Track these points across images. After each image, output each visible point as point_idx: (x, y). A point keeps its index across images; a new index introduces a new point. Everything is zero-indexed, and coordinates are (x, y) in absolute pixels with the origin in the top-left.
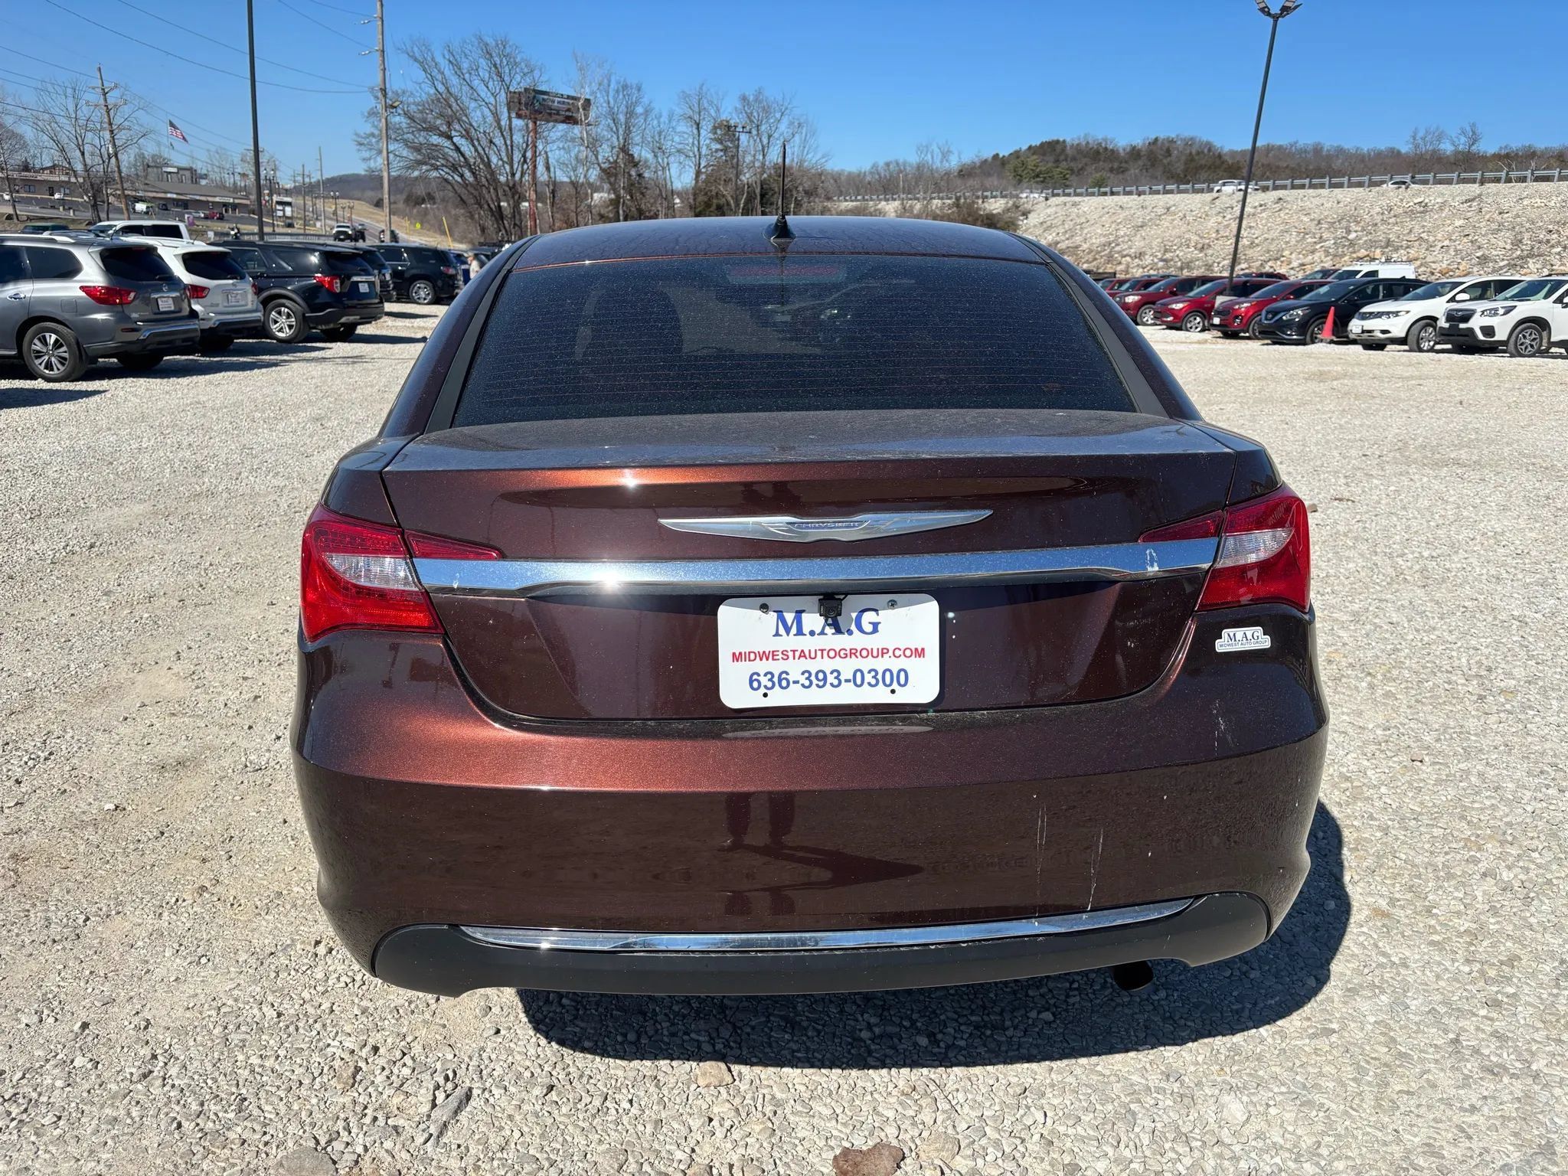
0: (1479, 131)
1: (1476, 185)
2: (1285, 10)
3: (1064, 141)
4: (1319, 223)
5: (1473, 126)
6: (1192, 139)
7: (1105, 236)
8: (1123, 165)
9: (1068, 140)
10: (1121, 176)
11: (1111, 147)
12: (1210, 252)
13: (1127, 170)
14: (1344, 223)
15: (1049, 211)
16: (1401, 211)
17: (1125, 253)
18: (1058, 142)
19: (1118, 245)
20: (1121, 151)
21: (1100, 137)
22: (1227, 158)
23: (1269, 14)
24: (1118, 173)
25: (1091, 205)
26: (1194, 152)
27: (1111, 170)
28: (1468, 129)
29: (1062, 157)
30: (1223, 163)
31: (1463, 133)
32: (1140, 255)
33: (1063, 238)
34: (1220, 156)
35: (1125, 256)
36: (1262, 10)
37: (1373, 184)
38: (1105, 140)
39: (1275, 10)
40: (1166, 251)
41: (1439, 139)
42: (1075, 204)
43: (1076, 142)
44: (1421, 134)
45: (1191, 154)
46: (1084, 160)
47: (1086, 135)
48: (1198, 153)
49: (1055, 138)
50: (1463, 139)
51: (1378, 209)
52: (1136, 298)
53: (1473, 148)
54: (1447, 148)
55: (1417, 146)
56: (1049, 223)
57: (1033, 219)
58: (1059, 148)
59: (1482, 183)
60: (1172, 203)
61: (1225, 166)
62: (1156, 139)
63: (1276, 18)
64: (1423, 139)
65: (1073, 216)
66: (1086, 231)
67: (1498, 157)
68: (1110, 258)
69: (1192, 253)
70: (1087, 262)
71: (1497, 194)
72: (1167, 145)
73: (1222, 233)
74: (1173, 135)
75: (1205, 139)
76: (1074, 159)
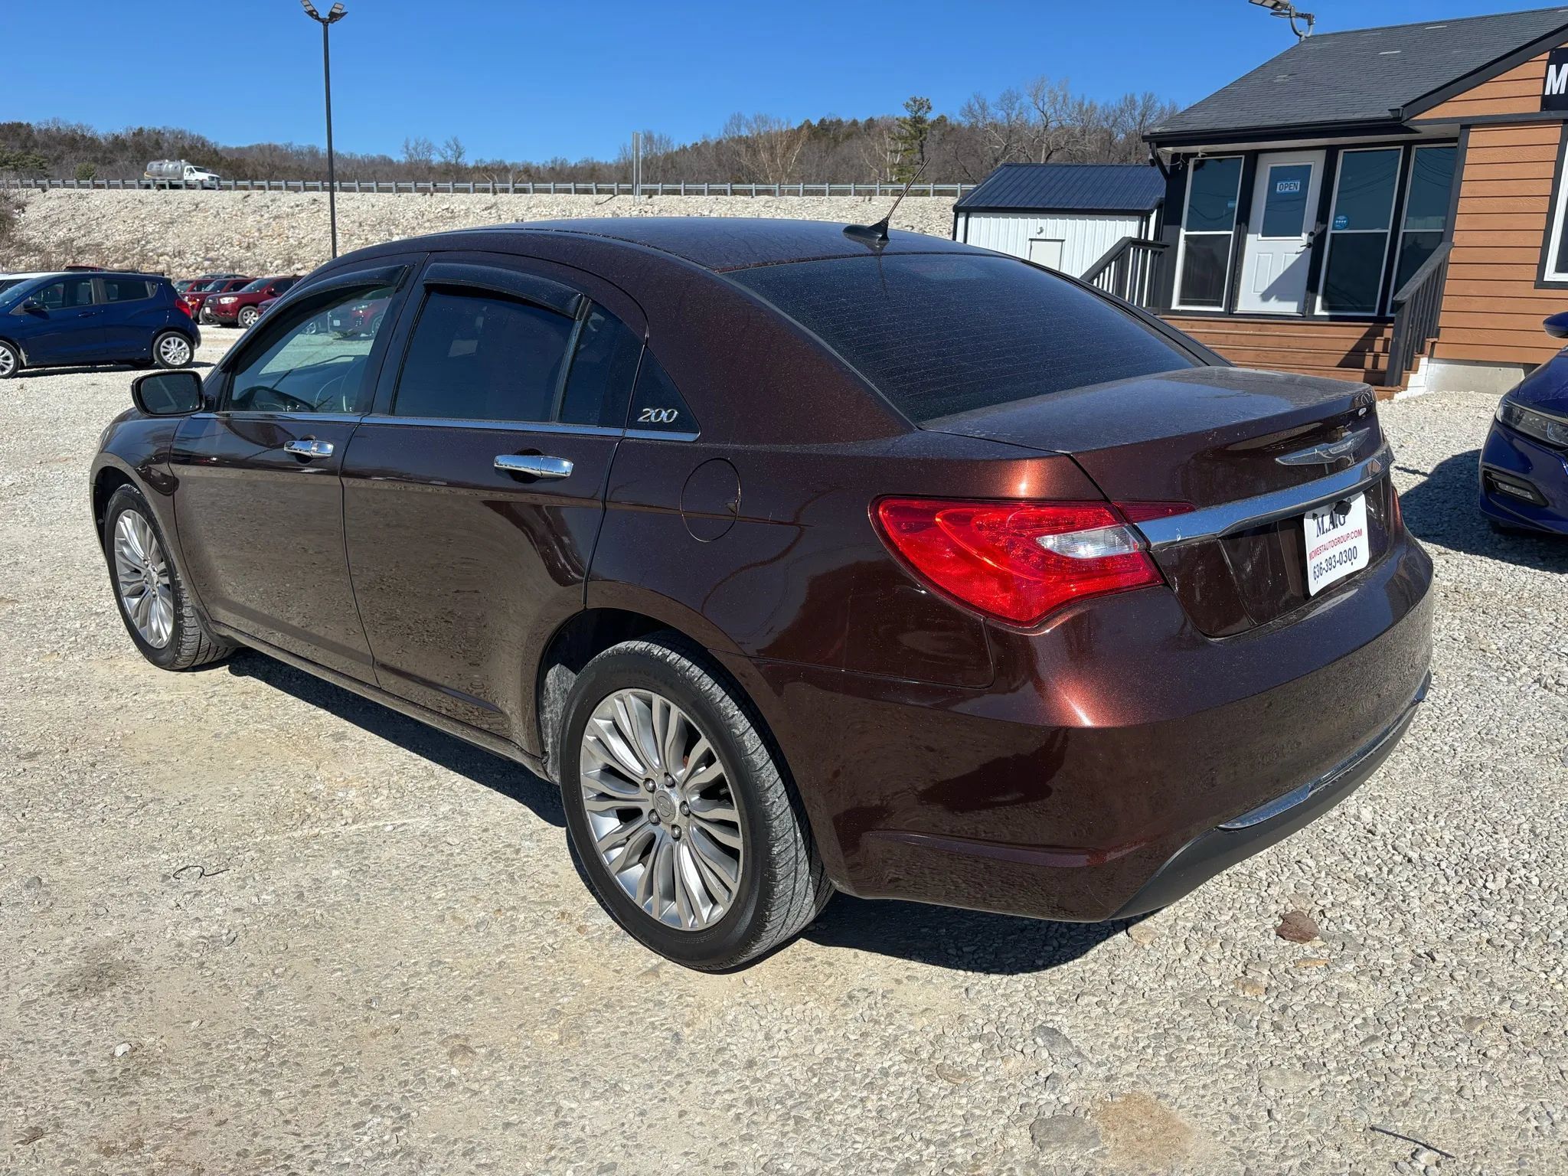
0: (461, 145)
1: (490, 195)
2: (333, 16)
3: (28, 125)
4: (361, 225)
5: (455, 140)
6: (180, 132)
7: (129, 233)
8: (108, 155)
9: (33, 124)
10: (109, 168)
11: (89, 135)
12: (257, 251)
13: (115, 161)
14: (384, 226)
15: (51, 204)
16: (432, 216)
17: (160, 251)
18: (20, 125)
19: (148, 242)
20: (103, 141)
21: (73, 123)
22: (223, 154)
23: (318, 19)
24: (104, 164)
25: (102, 199)
26: (186, 146)
27: (96, 160)
28: (452, 143)
29: (30, 144)
30: (221, 159)
31: (448, 146)
32: (180, 254)
33: (77, 234)
34: (216, 152)
35: (162, 255)
36: (310, 13)
37: (400, 190)
38: (81, 127)
39: (324, 14)
40: (207, 250)
41: (430, 149)
42: (81, 197)
43: (44, 127)
44: (412, 145)
45: (183, 147)
46: (60, 148)
47: (54, 119)
48: (192, 148)
49: (16, 121)
50: (450, 153)
51: (411, 214)
52: (233, 300)
53: (459, 160)
54: (436, 159)
55: (411, 156)
56: (54, 218)
57: (32, 213)
58: (23, 133)
59: (495, 193)
60: (199, 199)
61: (224, 163)
62: (141, 130)
63: (325, 23)
64: (415, 149)
65: (83, 210)
66: (104, 227)
67: (476, 169)
68: (144, 258)
69: (238, 253)
70: (116, 261)
71: (509, 203)
72: (155, 137)
73: (264, 232)
74: (159, 127)
75: (195, 133)
76: (46, 146)
